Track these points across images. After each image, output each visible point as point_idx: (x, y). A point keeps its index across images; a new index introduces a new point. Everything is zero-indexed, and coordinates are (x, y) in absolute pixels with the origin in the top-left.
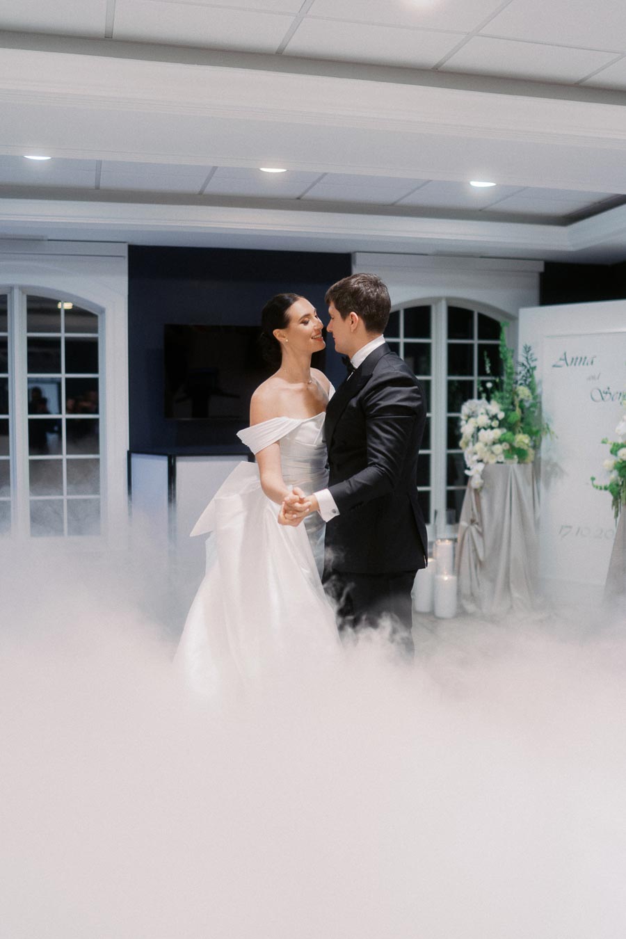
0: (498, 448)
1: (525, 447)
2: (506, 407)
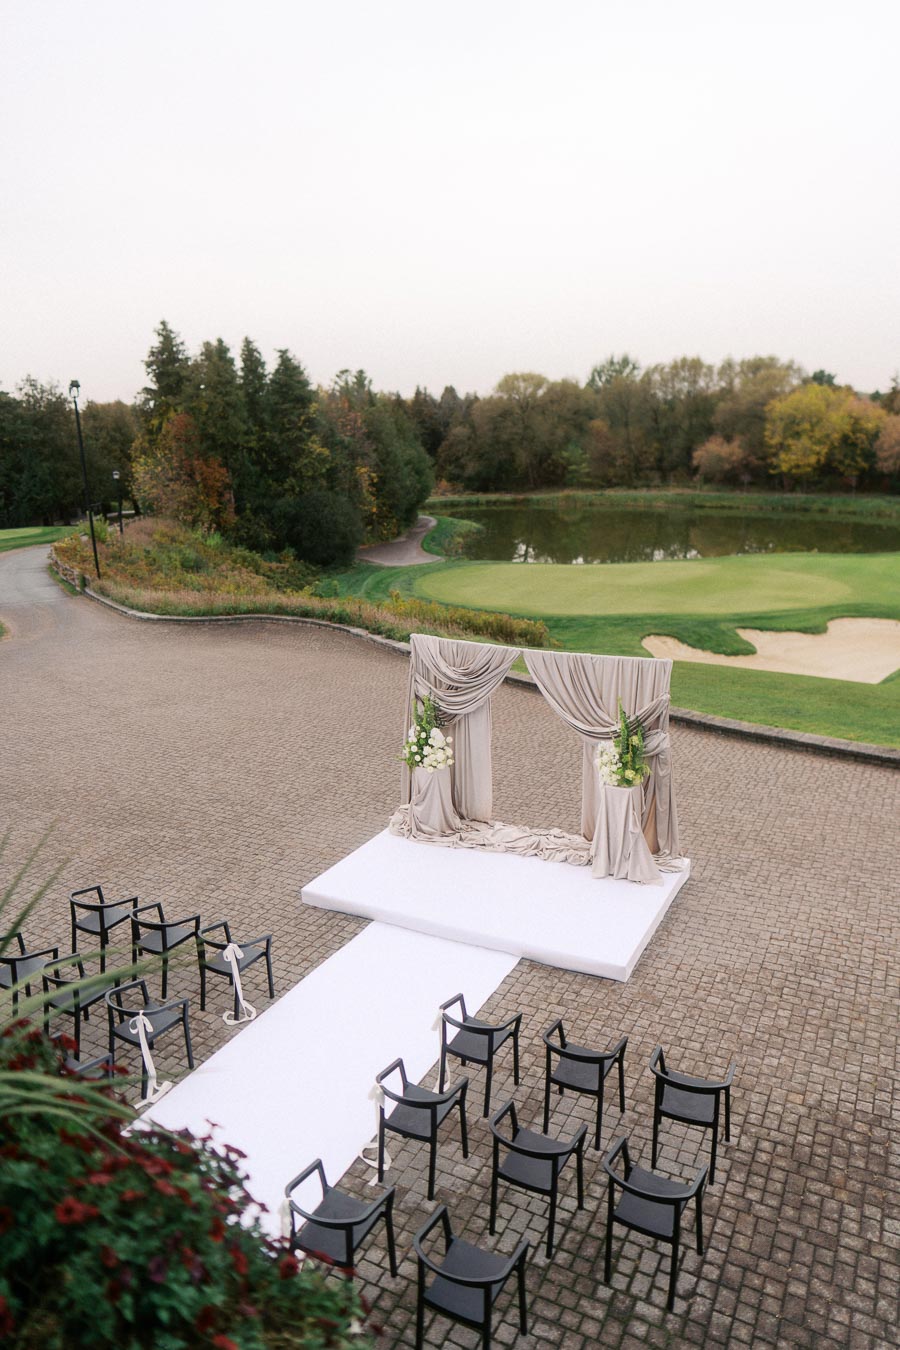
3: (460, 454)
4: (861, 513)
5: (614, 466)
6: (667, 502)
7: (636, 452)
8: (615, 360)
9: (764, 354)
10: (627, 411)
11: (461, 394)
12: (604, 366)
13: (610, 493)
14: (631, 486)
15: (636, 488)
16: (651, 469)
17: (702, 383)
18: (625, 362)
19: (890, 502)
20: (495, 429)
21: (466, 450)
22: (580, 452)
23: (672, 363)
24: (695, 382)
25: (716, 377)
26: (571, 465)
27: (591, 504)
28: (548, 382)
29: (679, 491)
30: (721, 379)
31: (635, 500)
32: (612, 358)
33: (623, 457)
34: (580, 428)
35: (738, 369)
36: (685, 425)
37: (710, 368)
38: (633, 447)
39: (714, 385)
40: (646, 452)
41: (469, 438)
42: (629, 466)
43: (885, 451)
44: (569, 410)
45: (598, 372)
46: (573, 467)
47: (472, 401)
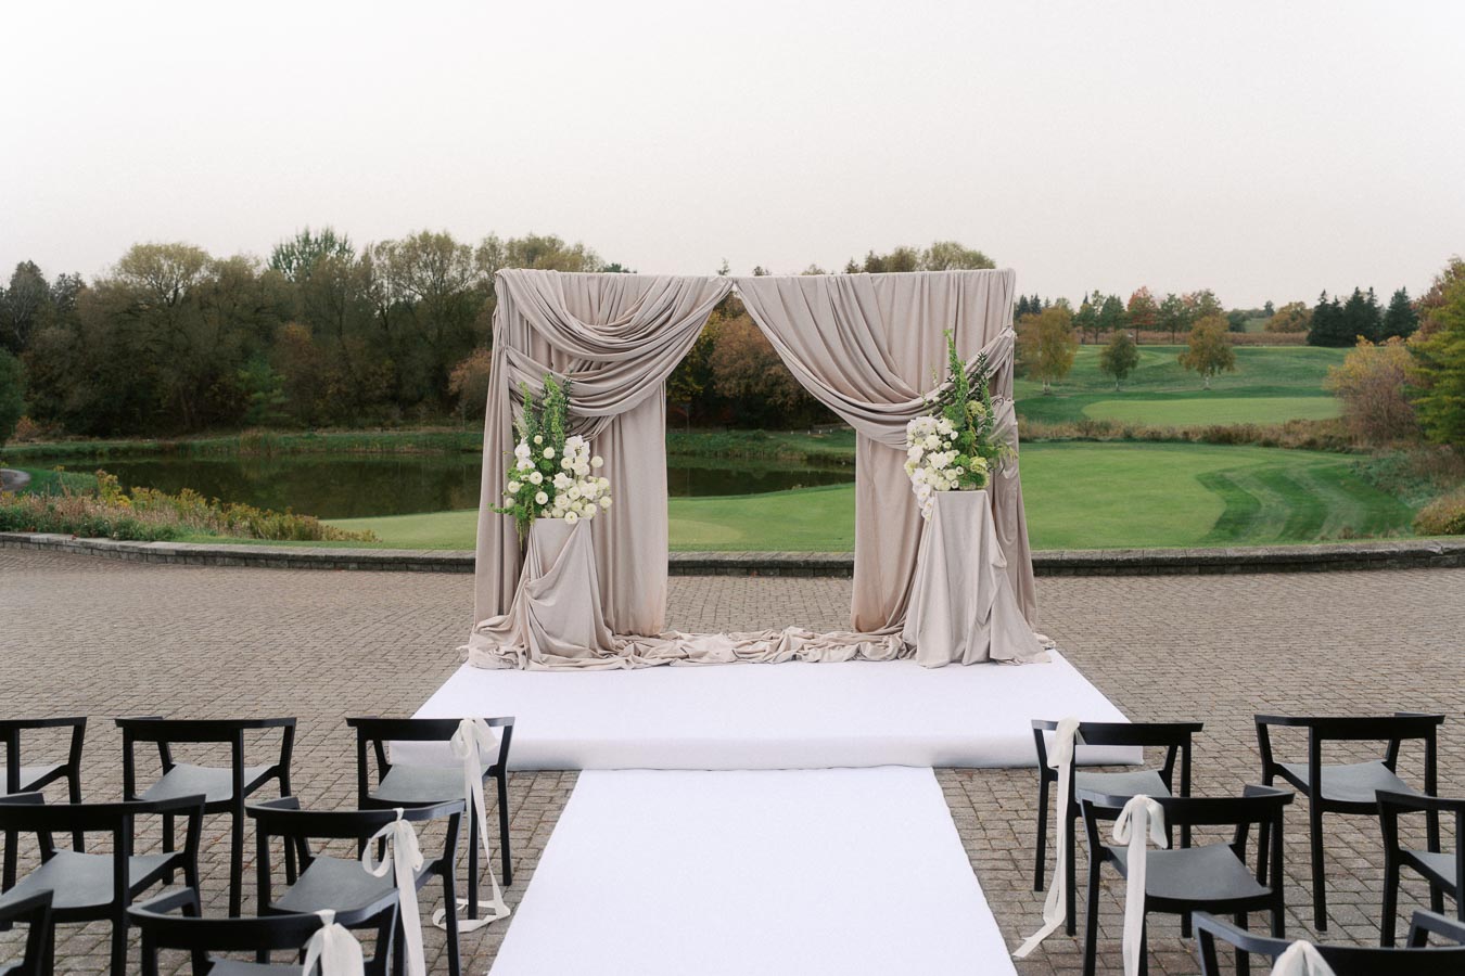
0: (952, 474)
1: (983, 472)
2: (959, 426)
3: (56, 372)
4: (702, 454)
5: (323, 397)
6: (418, 445)
7: (359, 375)
8: (312, 237)
9: (542, 233)
10: (340, 313)
11: (51, 278)
12: (293, 246)
13: (322, 434)
14: (352, 426)
15: (362, 428)
16: (381, 401)
17: (453, 272)
18: (329, 240)
19: (737, 437)
20: (119, 332)
21: (67, 366)
22: (271, 371)
23: (407, 240)
24: (443, 270)
25: (473, 263)
26: (255, 391)
27: (295, 452)
28: (209, 261)
29: (433, 429)
30: (479, 270)
31: (367, 443)
32: (308, 234)
33: (338, 381)
34: (267, 335)
35: (505, 253)
36: (432, 334)
37: (465, 251)
38: (353, 364)
39: (474, 276)
40: (374, 374)
41: (72, 348)
42: (347, 394)
43: (725, 367)
44: (245, 306)
45: (283, 256)
46: (260, 395)
47: (73, 288)
